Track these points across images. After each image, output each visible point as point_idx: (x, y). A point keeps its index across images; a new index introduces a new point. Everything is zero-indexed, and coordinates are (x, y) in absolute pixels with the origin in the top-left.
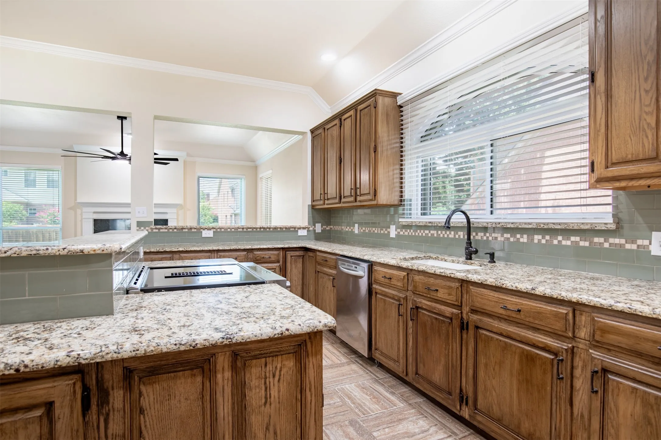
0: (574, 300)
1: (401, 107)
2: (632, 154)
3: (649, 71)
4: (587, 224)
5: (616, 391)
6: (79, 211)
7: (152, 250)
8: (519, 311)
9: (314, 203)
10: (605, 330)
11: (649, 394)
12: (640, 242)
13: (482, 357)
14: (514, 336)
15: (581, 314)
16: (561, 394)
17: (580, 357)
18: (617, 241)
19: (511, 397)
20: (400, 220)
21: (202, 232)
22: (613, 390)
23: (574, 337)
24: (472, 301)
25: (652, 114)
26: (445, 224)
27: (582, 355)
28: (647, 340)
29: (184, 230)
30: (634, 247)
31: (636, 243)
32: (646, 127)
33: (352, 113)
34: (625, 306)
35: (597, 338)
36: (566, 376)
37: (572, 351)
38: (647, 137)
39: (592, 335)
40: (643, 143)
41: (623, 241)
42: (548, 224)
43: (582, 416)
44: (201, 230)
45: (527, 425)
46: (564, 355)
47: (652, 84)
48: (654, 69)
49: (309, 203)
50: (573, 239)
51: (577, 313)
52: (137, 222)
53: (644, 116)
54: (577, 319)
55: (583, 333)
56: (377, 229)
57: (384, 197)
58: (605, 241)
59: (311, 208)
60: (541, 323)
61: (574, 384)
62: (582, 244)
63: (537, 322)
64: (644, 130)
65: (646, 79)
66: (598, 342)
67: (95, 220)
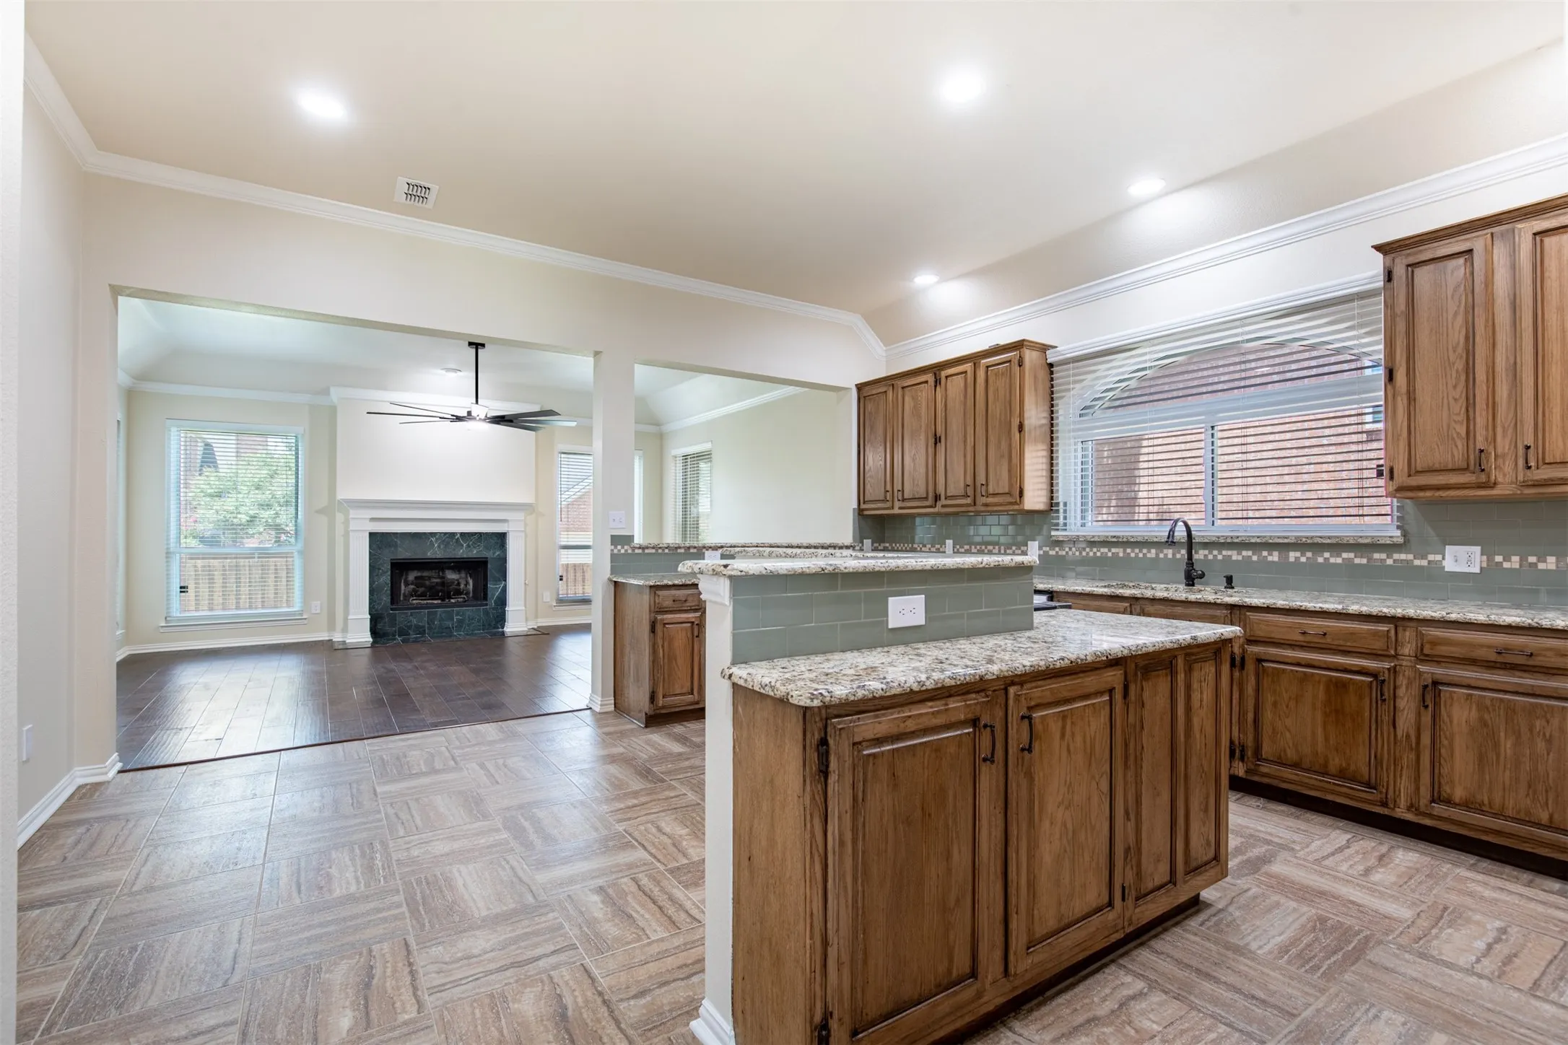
0: (1399, 615)
1: (1051, 365)
2: (1440, 463)
3: (1458, 378)
4: (1367, 537)
5: (1449, 702)
6: (340, 517)
7: (676, 582)
8: (1325, 634)
9: (863, 506)
10: (1435, 643)
11: (1485, 696)
12: (1431, 557)
13: (1269, 695)
14: (1316, 664)
15: (1405, 630)
16: (1383, 716)
17: (1404, 675)
18: (1403, 556)
19: (1314, 734)
20: (1053, 533)
21: (704, 553)
22: (1445, 702)
23: (1396, 656)
24: (1251, 630)
25: (1462, 423)
26: (1168, 538)
27: (1407, 673)
28: (1482, 646)
29: (679, 551)
30: (1424, 563)
31: (1426, 559)
32: (1455, 435)
33: (968, 367)
34: (1459, 616)
35: (1426, 651)
36: (1389, 696)
37: (1394, 671)
38: (1457, 446)
39: (1419, 649)
40: (1452, 453)
41: (1410, 557)
42: (1312, 537)
43: (1408, 736)
44: (704, 550)
45: (1337, 760)
46: (1386, 675)
47: (1462, 392)
48: (1463, 378)
49: (855, 505)
50: (1345, 555)
51: (1400, 629)
52: (612, 536)
53: (1453, 424)
54: (1400, 635)
55: (1407, 649)
56: (997, 547)
57: (1034, 499)
58: (1388, 557)
59: (856, 514)
60: (1354, 644)
61: (1397, 705)
62: (1357, 561)
63: (1349, 644)
64: (1453, 439)
65: (1455, 387)
66: (1427, 655)
67: (371, 535)
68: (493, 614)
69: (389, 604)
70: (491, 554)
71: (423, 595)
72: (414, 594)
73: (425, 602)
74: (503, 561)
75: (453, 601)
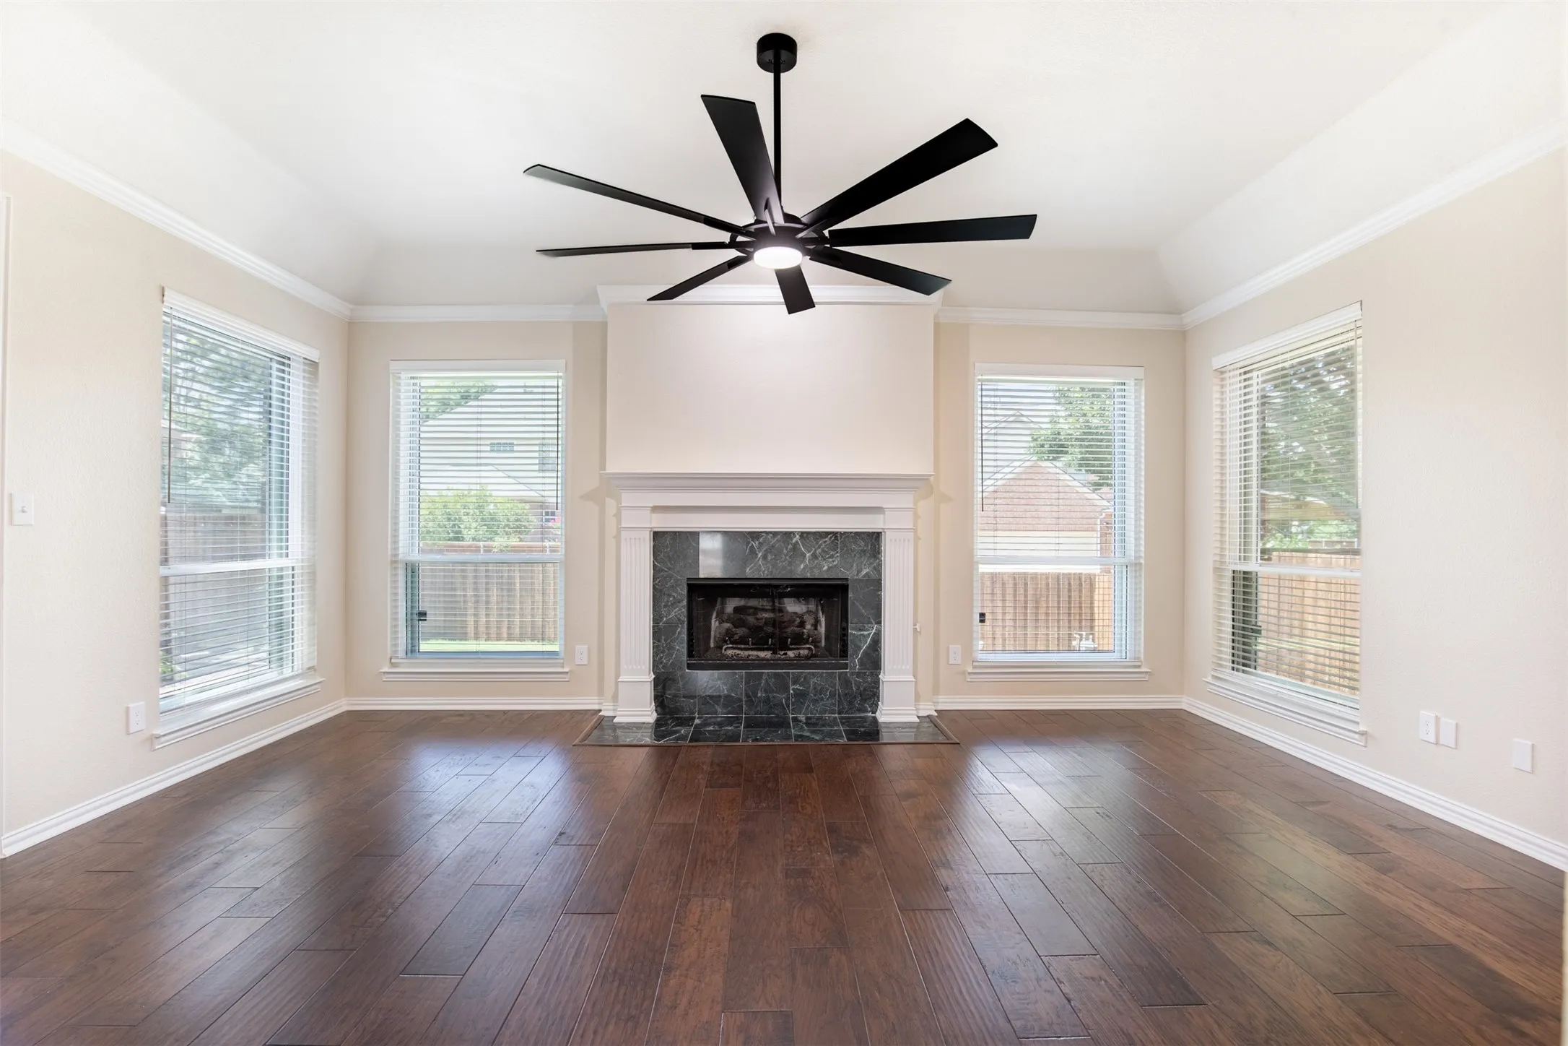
6: (611, 506)
67: (657, 535)
68: (858, 684)
69: (685, 658)
70: (854, 571)
71: (742, 641)
72: (728, 638)
73: (747, 653)
74: (875, 584)
75: (791, 654)
